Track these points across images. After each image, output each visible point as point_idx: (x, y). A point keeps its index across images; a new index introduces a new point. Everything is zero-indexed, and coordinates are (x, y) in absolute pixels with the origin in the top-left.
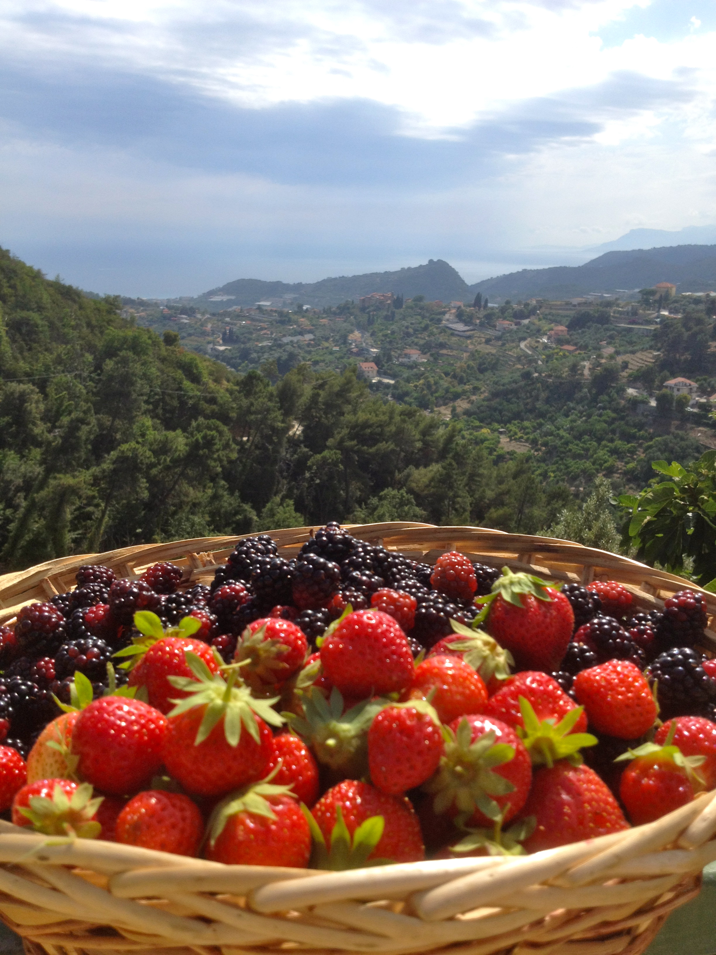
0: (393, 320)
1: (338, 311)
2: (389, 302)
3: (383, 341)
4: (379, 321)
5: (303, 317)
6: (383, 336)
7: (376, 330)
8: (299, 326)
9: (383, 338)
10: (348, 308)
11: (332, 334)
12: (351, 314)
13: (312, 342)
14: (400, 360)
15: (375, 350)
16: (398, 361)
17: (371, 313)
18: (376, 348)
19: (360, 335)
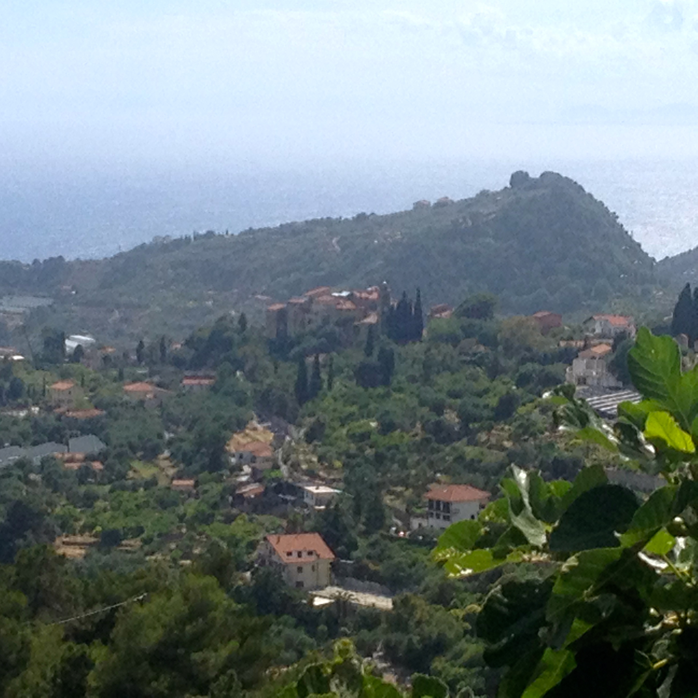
0: (386, 382)
1: (189, 354)
2: (372, 319)
3: (349, 456)
4: (337, 384)
5: (64, 376)
6: (352, 437)
7: (326, 418)
8: (49, 409)
9: (353, 448)
10: (228, 344)
11: (167, 436)
12: (239, 365)
13: (97, 466)
14: (415, 523)
15: (323, 490)
16: (407, 526)
17: (310, 360)
18: (328, 483)
19: (271, 436)
